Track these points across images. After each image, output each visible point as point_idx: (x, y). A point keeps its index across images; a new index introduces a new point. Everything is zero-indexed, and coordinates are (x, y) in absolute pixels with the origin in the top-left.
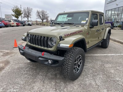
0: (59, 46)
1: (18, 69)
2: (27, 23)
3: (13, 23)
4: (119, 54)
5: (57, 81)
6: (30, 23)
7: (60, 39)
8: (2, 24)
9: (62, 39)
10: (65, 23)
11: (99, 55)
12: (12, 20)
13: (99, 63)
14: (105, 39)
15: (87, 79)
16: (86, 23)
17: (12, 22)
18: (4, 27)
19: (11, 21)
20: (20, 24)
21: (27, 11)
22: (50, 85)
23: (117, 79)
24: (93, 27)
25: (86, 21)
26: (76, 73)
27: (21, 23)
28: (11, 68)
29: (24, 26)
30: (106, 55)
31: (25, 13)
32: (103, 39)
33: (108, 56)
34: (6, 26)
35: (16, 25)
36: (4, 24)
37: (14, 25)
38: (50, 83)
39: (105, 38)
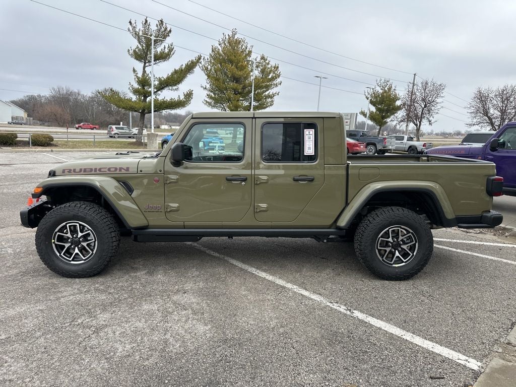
26: (69, 261)
27: (368, 144)
32: (336, 226)
39: (343, 222)
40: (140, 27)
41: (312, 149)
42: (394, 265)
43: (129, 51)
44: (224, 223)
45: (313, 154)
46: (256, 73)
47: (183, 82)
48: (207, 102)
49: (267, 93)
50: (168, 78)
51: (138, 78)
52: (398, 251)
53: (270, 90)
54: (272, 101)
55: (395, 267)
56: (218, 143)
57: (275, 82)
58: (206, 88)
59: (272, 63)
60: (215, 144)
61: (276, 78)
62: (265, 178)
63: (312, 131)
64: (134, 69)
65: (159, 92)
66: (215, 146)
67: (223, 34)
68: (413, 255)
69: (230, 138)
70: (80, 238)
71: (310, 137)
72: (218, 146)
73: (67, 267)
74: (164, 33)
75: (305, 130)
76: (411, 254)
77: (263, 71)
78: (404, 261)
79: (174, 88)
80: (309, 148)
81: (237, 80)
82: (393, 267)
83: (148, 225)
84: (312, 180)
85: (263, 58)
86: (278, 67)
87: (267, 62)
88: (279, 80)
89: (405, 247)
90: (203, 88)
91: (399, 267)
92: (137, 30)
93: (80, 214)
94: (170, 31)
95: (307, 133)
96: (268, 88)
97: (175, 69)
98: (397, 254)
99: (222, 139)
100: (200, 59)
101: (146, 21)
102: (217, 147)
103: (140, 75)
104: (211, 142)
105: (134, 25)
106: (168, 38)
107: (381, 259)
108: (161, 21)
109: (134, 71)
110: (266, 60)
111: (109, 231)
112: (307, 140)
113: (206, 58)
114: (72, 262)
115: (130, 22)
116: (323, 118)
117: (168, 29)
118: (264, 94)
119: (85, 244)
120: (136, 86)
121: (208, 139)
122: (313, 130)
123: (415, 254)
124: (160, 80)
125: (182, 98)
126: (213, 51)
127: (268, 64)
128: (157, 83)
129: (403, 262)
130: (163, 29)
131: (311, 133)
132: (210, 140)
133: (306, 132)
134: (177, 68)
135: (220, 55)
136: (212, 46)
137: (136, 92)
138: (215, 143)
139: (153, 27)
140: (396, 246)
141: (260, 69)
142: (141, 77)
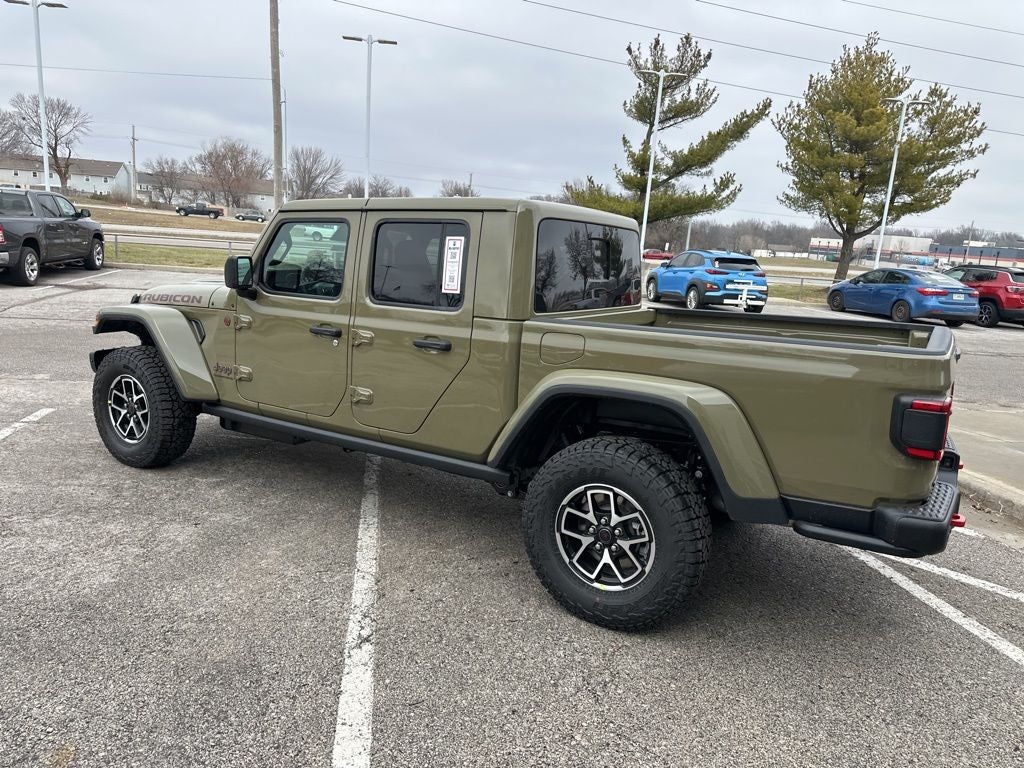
40: (646, 58)
41: (456, 279)
42: (596, 585)
43: (625, 103)
44: (311, 417)
45: (458, 292)
46: (913, 129)
47: (719, 159)
48: (788, 197)
49: (942, 172)
50: (692, 151)
51: (632, 155)
52: (610, 552)
53: (949, 168)
54: (949, 192)
55: (598, 590)
56: (749, 283)
57: (965, 146)
58: (787, 169)
59: (960, 104)
60: (740, 287)
61: (971, 137)
62: (368, 334)
63: (460, 241)
64: (624, 138)
65: (673, 181)
66: (742, 290)
67: (845, 46)
68: (643, 572)
69: (830, 275)
70: (136, 403)
71: (455, 254)
72: (749, 291)
73: (119, 446)
74: (693, 62)
75: (448, 238)
76: (640, 569)
77: (932, 123)
78: (623, 581)
79: (704, 170)
80: (452, 279)
81: (858, 146)
82: (593, 587)
83: (219, 400)
84: (447, 348)
85: (933, 92)
86: (976, 112)
87: (947, 99)
88: (977, 142)
89: (625, 545)
90: (780, 169)
91: (607, 592)
92: (642, 62)
93: (130, 365)
94: (709, 56)
95: (451, 243)
96: (945, 160)
97: (710, 133)
98: (606, 558)
99: (763, 275)
100: (767, 105)
101: (657, 42)
102: (745, 293)
103: (637, 148)
104: (732, 282)
105: (637, 53)
106: (703, 71)
107: (567, 560)
108: (687, 38)
109: (625, 141)
110: (945, 96)
111: (158, 398)
112: (449, 259)
113: (795, 104)
114: (127, 440)
115: (629, 50)
116: (482, 211)
117: (704, 52)
118: (933, 175)
119: (139, 414)
120: (629, 170)
121: (727, 274)
122: (463, 238)
123: (647, 569)
124: (674, 156)
125: (710, 189)
126: (810, 87)
127: (949, 104)
128: (669, 162)
129: (620, 584)
130: (690, 54)
131: (458, 244)
132: (729, 277)
133: (450, 241)
134: (715, 131)
135: (828, 94)
136: (812, 76)
137: (627, 182)
138: (743, 283)
139: (671, 52)
140: (607, 538)
141: (924, 119)
142: (637, 153)
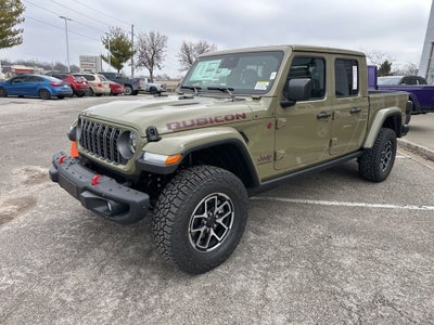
0: (142, 157)
1: (51, 224)
2: (145, 85)
3: (100, 85)
4: (416, 208)
5: (142, 271)
6: (157, 85)
7: (148, 136)
8: (66, 86)
9: (154, 137)
10: (209, 89)
11: (337, 204)
12: (96, 76)
13: (318, 229)
14: (368, 149)
15: (242, 276)
16: (269, 88)
17: (98, 80)
18: (71, 96)
19: (93, 79)
20: (122, 88)
21: (148, 44)
22: (117, 280)
23: (348, 288)
24: (293, 104)
25: (267, 84)
26: (205, 250)
27: (126, 85)
28: (29, 220)
29: (135, 93)
30: (363, 204)
31: (142, 53)
32: (362, 149)
33: (368, 209)
34: (78, 92)
35: (109, 90)
36: (72, 87)
37: (102, 90)
38: (120, 273)
39: (369, 144)
41: (356, 84)
45: (357, 88)
71: (355, 73)
75: (353, 67)
84: (360, 110)
114: (208, 251)
116: (360, 56)
119: (220, 221)
122: (357, 67)
